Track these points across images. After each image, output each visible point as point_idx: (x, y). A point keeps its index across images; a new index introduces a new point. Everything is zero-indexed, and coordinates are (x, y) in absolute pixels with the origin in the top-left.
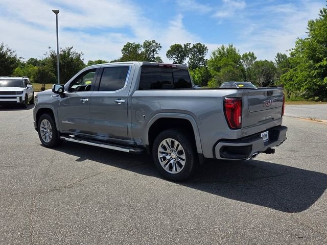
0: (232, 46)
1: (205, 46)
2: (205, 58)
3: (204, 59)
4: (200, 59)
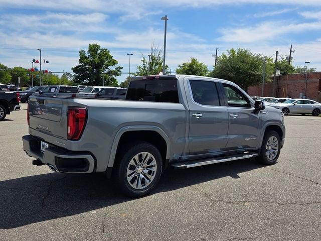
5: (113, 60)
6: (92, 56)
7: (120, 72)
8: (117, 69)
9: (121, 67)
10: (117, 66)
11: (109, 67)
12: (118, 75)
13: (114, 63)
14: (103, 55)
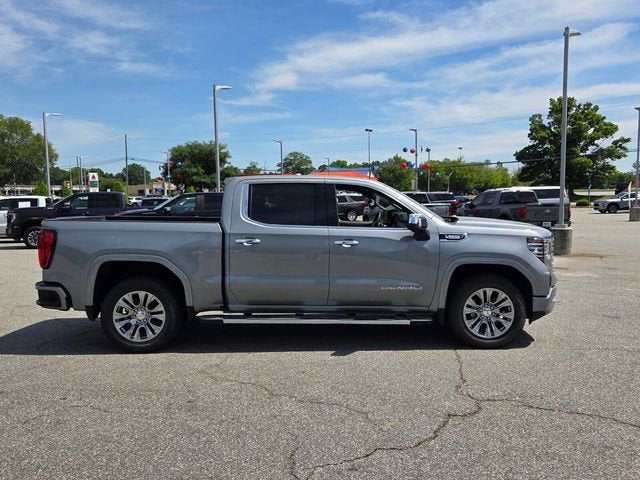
5: (606, 124)
6: (558, 122)
7: (625, 149)
8: (615, 143)
9: (626, 138)
10: (617, 136)
11: (596, 142)
12: (619, 157)
13: (609, 130)
14: (580, 119)
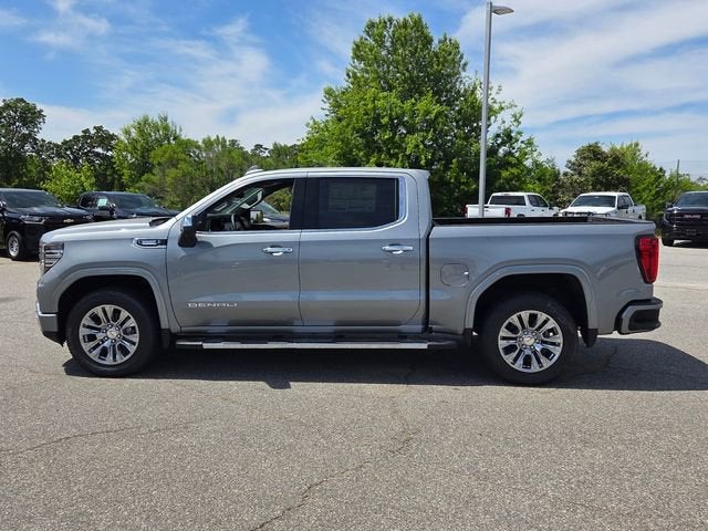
0: (166, 119)
1: (38, 109)
2: (39, 137)
3: (35, 139)
4: (25, 139)
